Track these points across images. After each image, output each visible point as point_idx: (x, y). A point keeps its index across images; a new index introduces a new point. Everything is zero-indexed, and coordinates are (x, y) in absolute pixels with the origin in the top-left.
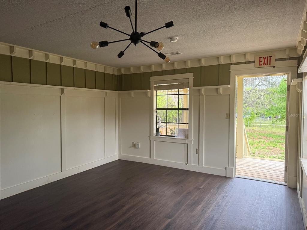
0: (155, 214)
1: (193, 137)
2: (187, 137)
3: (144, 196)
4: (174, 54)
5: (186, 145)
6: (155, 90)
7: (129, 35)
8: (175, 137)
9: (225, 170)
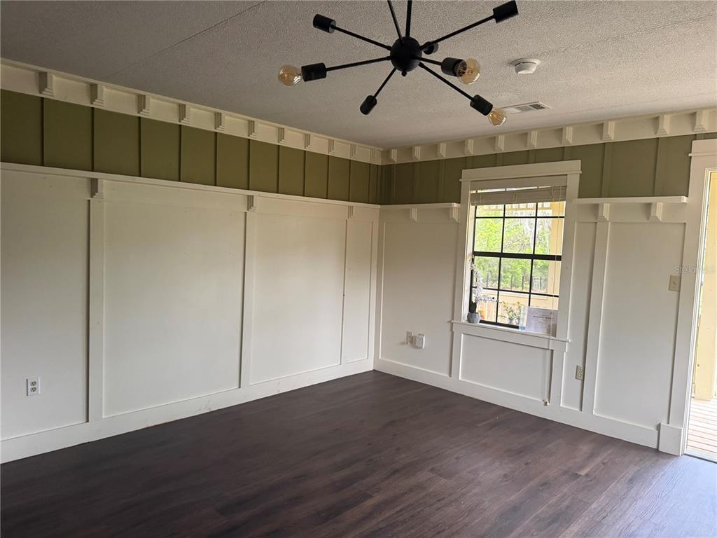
0: (444, 530)
1: (569, 332)
2: (552, 331)
3: (423, 476)
4: (530, 109)
5: (549, 353)
6: (472, 205)
7: (388, 48)
8: (519, 330)
9: (657, 432)
